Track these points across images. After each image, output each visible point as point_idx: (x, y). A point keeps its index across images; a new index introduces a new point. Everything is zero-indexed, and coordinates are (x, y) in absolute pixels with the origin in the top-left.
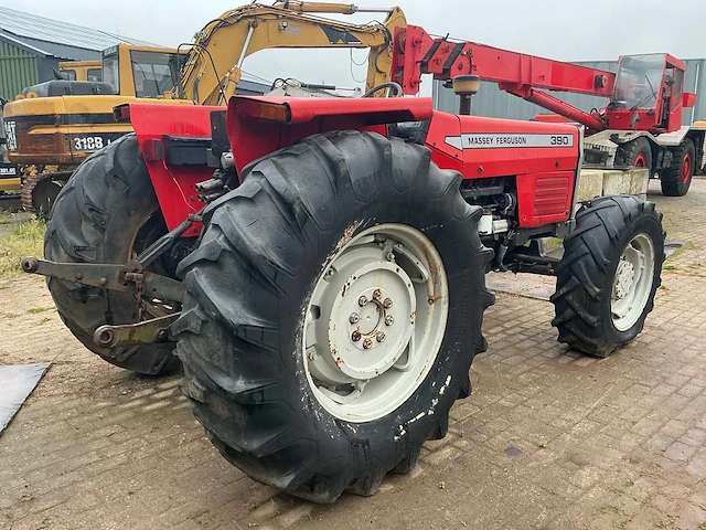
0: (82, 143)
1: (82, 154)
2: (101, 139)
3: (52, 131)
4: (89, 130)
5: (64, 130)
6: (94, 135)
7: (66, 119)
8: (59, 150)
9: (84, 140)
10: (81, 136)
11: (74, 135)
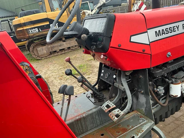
0: (31, 31)
1: (32, 35)
2: (37, 29)
3: (21, 29)
4: (33, 26)
5: (25, 28)
6: (35, 28)
7: (25, 24)
8: (25, 35)
9: (32, 30)
10: (31, 29)
11: (28, 29)
